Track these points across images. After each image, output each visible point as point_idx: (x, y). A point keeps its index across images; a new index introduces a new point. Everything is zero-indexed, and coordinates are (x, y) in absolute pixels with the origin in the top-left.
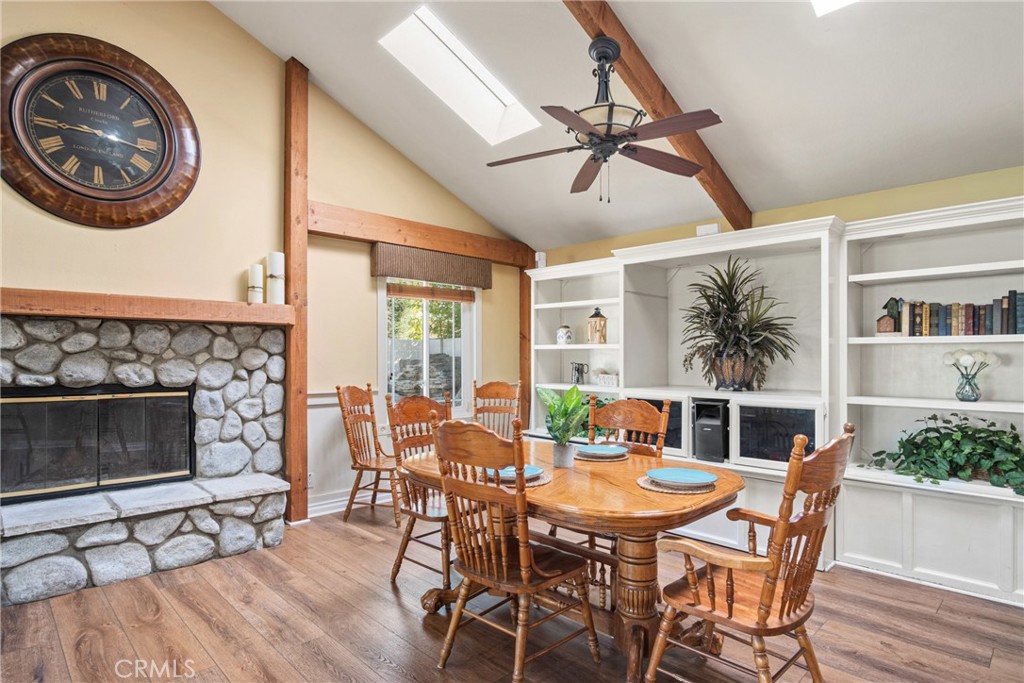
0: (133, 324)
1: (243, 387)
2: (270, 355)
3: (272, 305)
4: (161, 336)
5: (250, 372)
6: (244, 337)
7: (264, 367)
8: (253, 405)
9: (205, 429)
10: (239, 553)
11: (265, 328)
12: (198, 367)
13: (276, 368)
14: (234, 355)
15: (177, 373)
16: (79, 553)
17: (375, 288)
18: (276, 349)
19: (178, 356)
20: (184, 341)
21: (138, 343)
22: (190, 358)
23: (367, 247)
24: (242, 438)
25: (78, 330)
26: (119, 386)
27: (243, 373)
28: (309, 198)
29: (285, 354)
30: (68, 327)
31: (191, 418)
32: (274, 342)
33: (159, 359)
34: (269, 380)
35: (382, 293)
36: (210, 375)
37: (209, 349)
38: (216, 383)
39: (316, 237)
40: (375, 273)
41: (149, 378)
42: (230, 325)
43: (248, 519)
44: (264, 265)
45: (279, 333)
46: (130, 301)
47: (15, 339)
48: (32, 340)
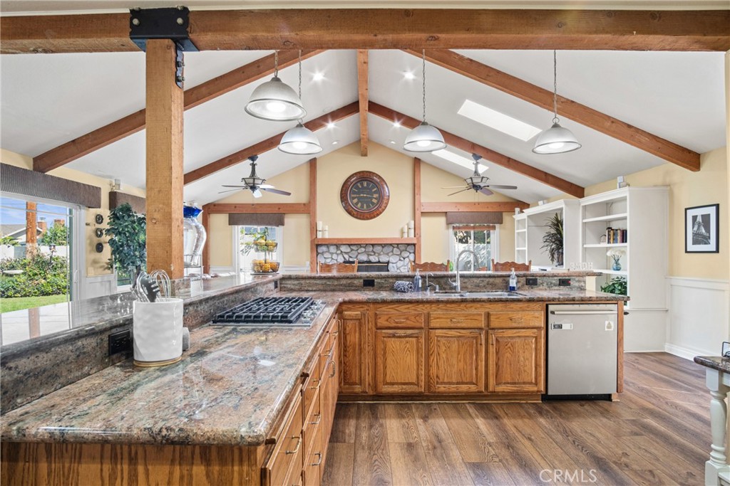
0: (373, 245)
1: (402, 263)
2: (410, 253)
3: (410, 237)
4: (380, 248)
5: (404, 258)
6: (402, 248)
7: (408, 257)
8: (404, 269)
11: (408, 245)
12: (389, 257)
13: (412, 257)
14: (399, 253)
17: (448, 228)
18: (412, 251)
19: (384, 254)
20: (386, 249)
21: (375, 250)
22: (387, 254)
23: (444, 214)
25: (361, 247)
26: (370, 262)
28: (422, 201)
29: (414, 253)
30: (359, 246)
32: (411, 249)
33: (379, 254)
35: (451, 231)
36: (393, 259)
37: (392, 251)
38: (394, 262)
39: (423, 214)
40: (448, 223)
41: (377, 260)
42: (398, 244)
44: (408, 224)
45: (413, 247)
46: (371, 239)
47: (349, 250)
48: (352, 250)
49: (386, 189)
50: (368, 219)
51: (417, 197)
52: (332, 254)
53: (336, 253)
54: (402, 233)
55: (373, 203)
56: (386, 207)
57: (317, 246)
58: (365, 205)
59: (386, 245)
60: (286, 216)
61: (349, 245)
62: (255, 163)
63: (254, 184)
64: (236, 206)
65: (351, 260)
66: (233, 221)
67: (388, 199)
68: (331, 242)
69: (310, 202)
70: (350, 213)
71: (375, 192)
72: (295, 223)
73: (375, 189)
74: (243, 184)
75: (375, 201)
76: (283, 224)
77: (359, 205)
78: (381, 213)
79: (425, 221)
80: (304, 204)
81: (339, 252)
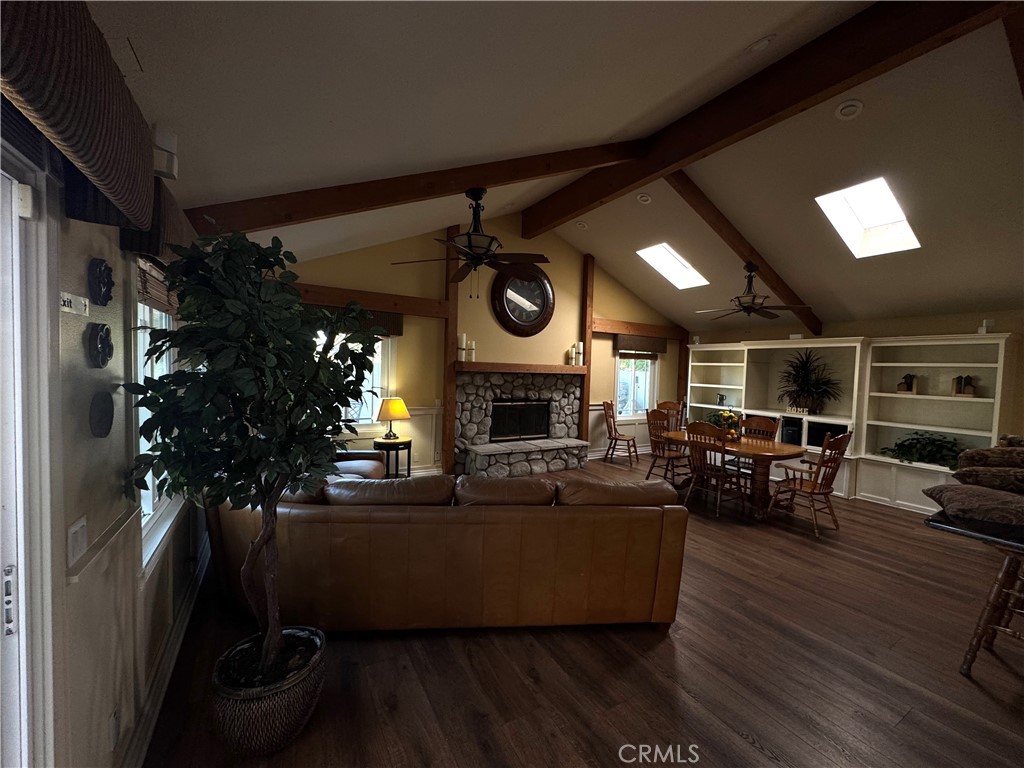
0: (533, 376)
1: (566, 401)
2: (576, 387)
3: (578, 364)
4: (541, 380)
5: (569, 395)
6: (568, 380)
7: (574, 392)
8: (569, 409)
9: (554, 417)
10: (573, 469)
11: (575, 376)
12: (552, 392)
13: (578, 394)
14: (564, 387)
15: (546, 395)
16: (528, 461)
17: (613, 355)
18: (578, 385)
19: (546, 388)
20: (548, 381)
21: (535, 382)
22: (550, 388)
23: (613, 337)
24: (565, 423)
25: (518, 377)
26: (527, 399)
27: (567, 395)
28: (593, 317)
29: (581, 387)
30: (515, 377)
31: (548, 413)
32: (578, 382)
33: (541, 389)
34: (575, 398)
35: (615, 358)
36: (556, 396)
37: (556, 385)
38: (558, 399)
39: (595, 334)
40: (615, 349)
42: (563, 375)
43: (576, 455)
44: (575, 347)
45: (579, 379)
46: (536, 366)
47: (501, 382)
48: (506, 382)
50: (525, 335)
52: (477, 387)
53: (483, 386)
56: (550, 320)
57: (456, 374)
58: (524, 314)
59: (548, 375)
60: (407, 318)
61: (503, 374)
65: (504, 397)
68: (478, 369)
69: (444, 298)
70: (504, 323)
76: (400, 333)
77: (517, 313)
78: (544, 327)
79: (595, 344)
81: (488, 384)
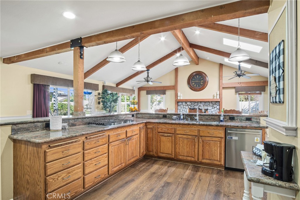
0: (201, 102)
1: (213, 110)
2: (217, 105)
5: (215, 108)
6: (214, 103)
7: (216, 107)
8: (214, 112)
11: (217, 102)
13: (218, 107)
14: (212, 105)
15: (206, 108)
17: (236, 94)
18: (218, 105)
19: (205, 106)
20: (207, 104)
22: (207, 106)
25: (196, 103)
27: (213, 108)
28: (223, 82)
29: (219, 105)
30: (195, 102)
32: (217, 104)
34: (217, 109)
35: (238, 95)
36: (209, 108)
37: (209, 105)
40: (236, 92)
42: (212, 102)
44: (216, 93)
45: (218, 103)
46: (200, 99)
47: (190, 104)
48: (192, 104)
49: (207, 78)
50: (198, 91)
51: (221, 81)
52: (184, 105)
53: (185, 105)
54: (214, 96)
55: (201, 84)
56: (206, 86)
57: (178, 102)
58: (198, 85)
59: (206, 102)
60: (166, 91)
61: (191, 102)
62: (149, 72)
63: (148, 80)
64: (148, 88)
65: (191, 108)
66: (148, 93)
67: (208, 82)
68: (183, 101)
69: (175, 85)
70: (191, 89)
71: (202, 80)
72: (170, 93)
73: (202, 78)
74: (144, 80)
75: (202, 83)
76: (165, 94)
77: (195, 86)
78: (204, 88)
79: (224, 91)
80: (173, 86)
81: (186, 105)
